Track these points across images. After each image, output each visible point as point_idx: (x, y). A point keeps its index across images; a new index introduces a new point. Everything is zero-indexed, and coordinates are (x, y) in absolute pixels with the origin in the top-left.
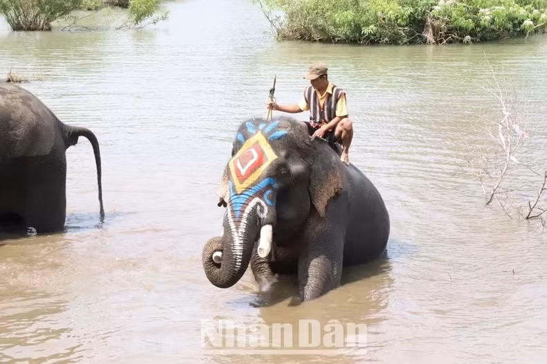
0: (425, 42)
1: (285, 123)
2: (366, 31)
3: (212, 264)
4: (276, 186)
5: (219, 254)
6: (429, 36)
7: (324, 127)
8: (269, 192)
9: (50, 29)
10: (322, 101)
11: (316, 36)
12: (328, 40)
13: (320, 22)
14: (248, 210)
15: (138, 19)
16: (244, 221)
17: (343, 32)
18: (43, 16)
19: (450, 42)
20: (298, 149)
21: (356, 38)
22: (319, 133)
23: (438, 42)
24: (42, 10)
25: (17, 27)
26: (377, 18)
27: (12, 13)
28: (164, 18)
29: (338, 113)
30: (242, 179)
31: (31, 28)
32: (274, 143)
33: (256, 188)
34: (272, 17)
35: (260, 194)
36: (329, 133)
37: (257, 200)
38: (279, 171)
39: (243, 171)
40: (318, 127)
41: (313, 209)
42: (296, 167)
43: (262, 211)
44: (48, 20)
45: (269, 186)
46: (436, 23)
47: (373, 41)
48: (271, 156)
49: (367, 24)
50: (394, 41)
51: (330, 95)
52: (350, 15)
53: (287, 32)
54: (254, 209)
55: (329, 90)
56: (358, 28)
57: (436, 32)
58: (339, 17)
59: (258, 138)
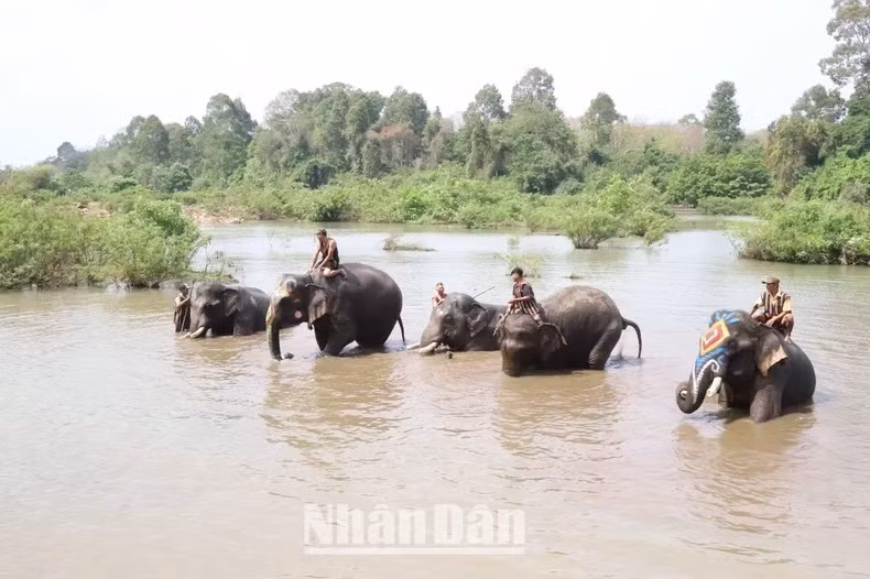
0: (839, 263)
1: (738, 314)
2: (800, 254)
3: (680, 398)
4: (727, 353)
5: (685, 392)
6: (843, 260)
7: (774, 318)
8: (722, 356)
9: (597, 248)
10: (774, 302)
11: (765, 257)
12: (772, 259)
13: (768, 248)
14: (705, 366)
15: (650, 243)
16: (701, 373)
17: (783, 255)
18: (593, 240)
19: (857, 264)
20: (746, 331)
21: (792, 259)
22: (770, 323)
23: (849, 264)
24: (593, 237)
25: (578, 247)
26: (807, 247)
27: (576, 239)
28: (666, 243)
29: (785, 309)
30: (705, 347)
31: (586, 247)
32: (730, 327)
33: (713, 354)
34: (736, 243)
35: (715, 357)
36: (777, 323)
37: (713, 361)
38: (730, 344)
39: (707, 343)
40: (771, 318)
41: (757, 371)
42: (744, 342)
43: (715, 368)
44: (597, 242)
45: (721, 353)
46: (849, 252)
47: (804, 261)
48: (726, 334)
49: (800, 250)
50: (819, 262)
51: (779, 298)
52: (789, 243)
53: (745, 253)
54: (710, 366)
55: (778, 294)
56: (794, 253)
57: (848, 257)
58: (782, 244)
59: (721, 322)
